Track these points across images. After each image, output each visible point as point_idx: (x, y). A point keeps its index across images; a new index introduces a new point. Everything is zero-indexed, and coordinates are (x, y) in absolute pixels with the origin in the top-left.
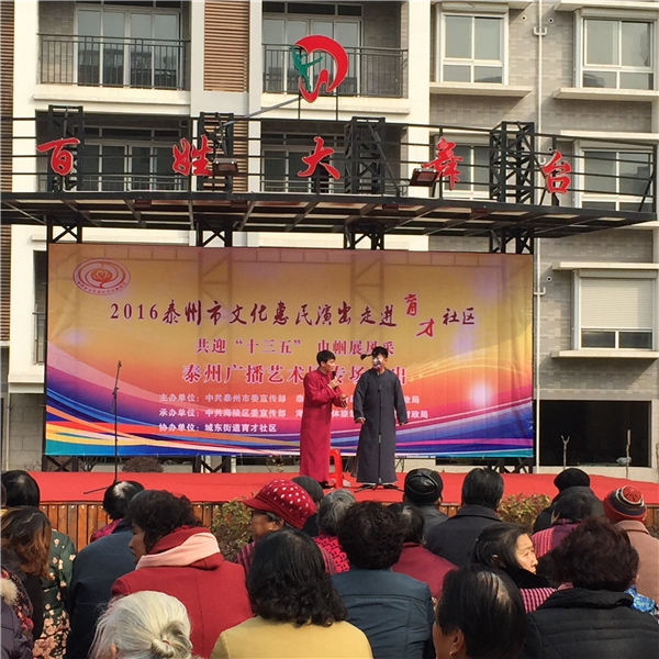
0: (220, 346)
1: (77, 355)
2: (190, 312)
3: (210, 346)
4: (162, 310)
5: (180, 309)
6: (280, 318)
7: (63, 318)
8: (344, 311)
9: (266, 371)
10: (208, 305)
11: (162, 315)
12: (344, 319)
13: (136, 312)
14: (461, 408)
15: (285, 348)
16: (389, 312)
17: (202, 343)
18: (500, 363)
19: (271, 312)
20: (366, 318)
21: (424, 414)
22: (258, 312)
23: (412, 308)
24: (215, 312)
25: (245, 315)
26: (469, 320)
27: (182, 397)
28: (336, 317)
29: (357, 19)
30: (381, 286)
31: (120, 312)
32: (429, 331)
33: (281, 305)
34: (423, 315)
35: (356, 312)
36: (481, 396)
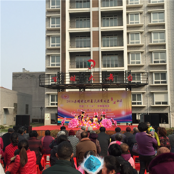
0: (83, 106)
1: (62, 108)
2: (78, 101)
3: (81, 106)
4: (74, 101)
5: (77, 101)
6: (92, 102)
7: (60, 103)
8: (101, 100)
9: (90, 110)
10: (81, 100)
11: (74, 102)
12: (101, 102)
13: (70, 101)
14: (120, 115)
15: (92, 106)
16: (108, 100)
17: (80, 106)
18: (126, 108)
19: (90, 101)
20: (105, 101)
21: (114, 116)
22: (88, 101)
23: (112, 100)
24: (82, 101)
25: (86, 102)
26: (121, 101)
27: (77, 114)
28: (100, 101)
29: (117, 56)
30: (107, 96)
31: (68, 102)
32: (115, 103)
33: (92, 100)
34: (114, 101)
35: (103, 101)
36: (123, 113)
